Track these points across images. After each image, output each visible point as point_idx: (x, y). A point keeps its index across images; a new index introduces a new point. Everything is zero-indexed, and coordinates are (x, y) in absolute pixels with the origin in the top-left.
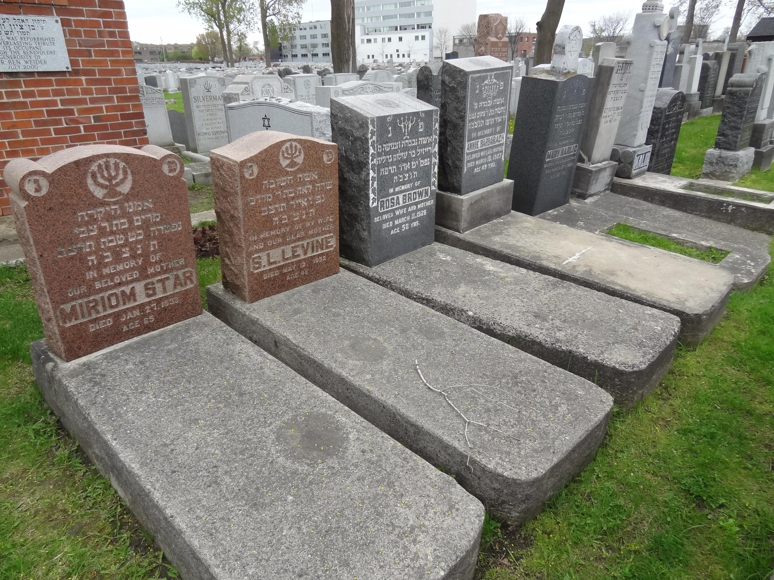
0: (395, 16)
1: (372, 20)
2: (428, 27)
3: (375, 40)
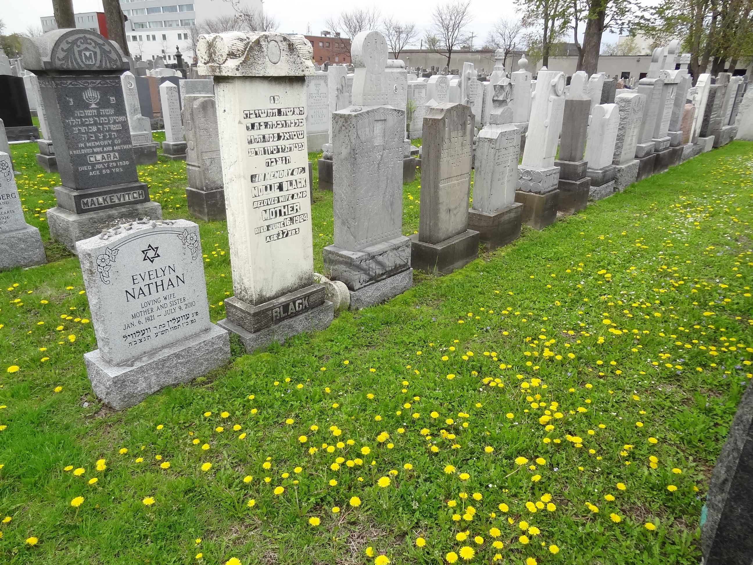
2: (191, 24)
3: (140, 36)
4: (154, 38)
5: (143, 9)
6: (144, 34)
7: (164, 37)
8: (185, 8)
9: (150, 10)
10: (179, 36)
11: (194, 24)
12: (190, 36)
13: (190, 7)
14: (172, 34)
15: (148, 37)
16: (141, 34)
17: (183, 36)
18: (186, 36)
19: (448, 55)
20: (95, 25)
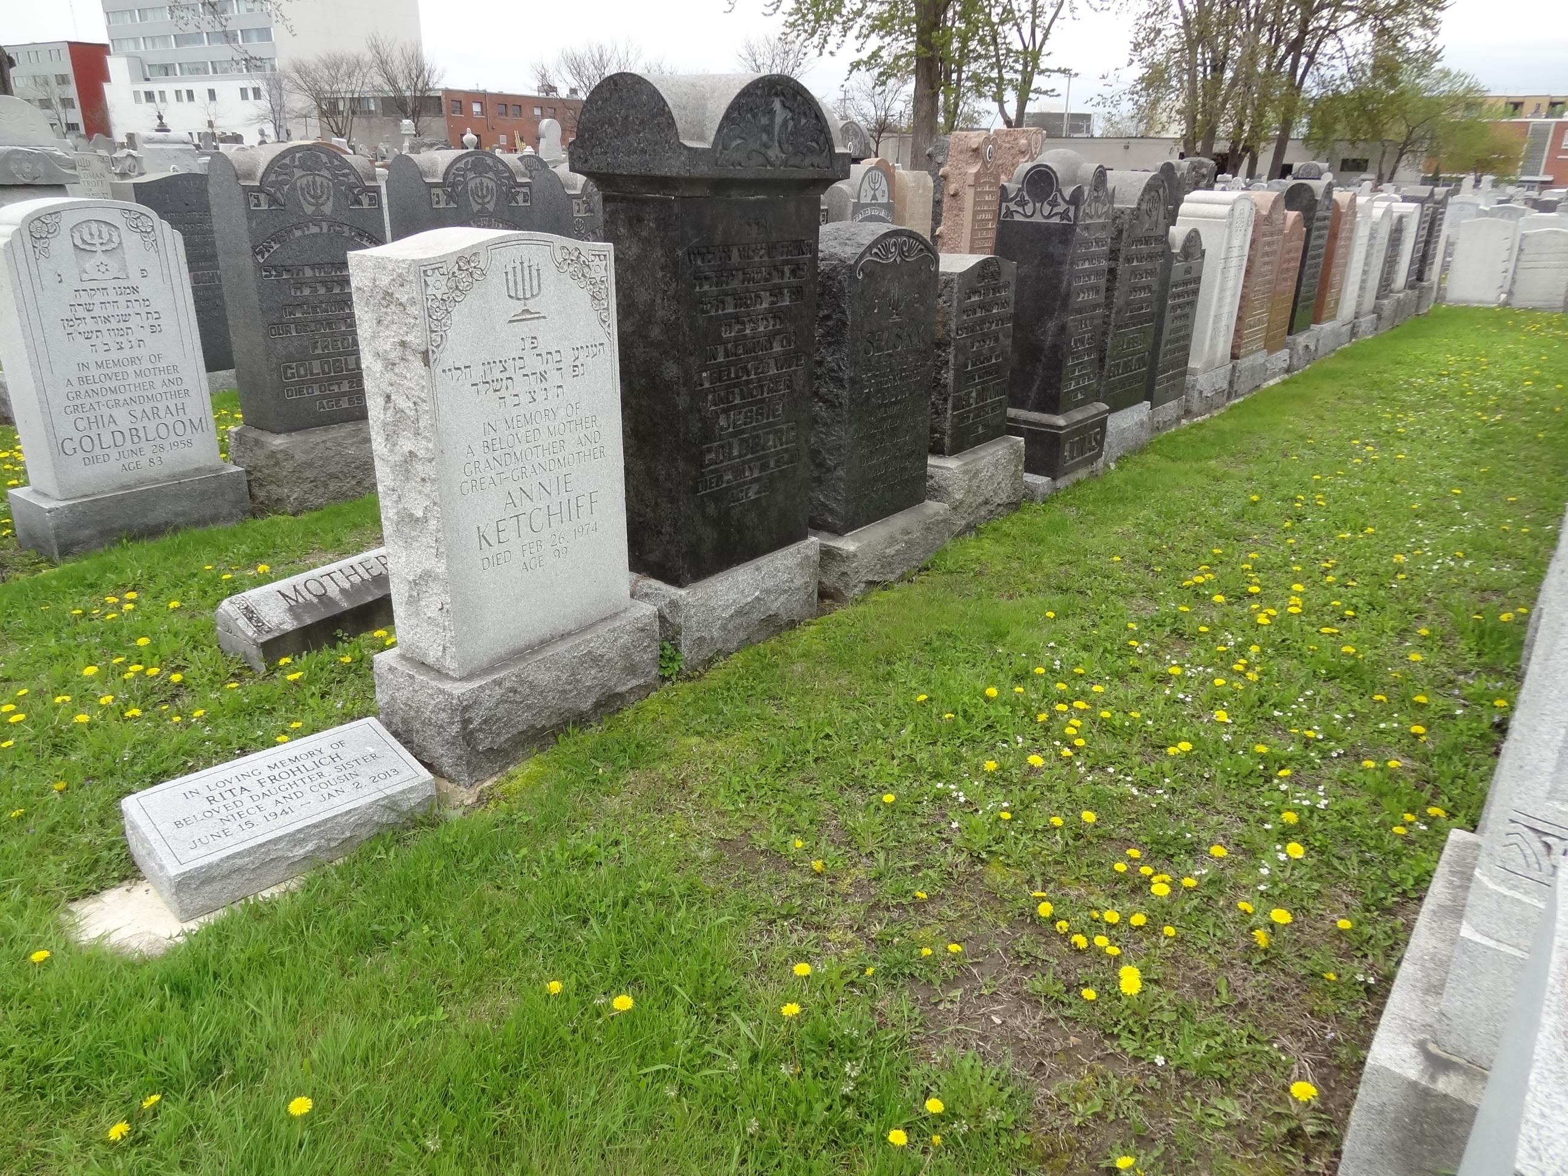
0: (198, 38)
1: (154, 44)
2: (268, 67)
3: (162, 93)
4: (190, 95)
5: (164, 39)
6: (169, 88)
7: (212, 94)
8: (254, 36)
9: (182, 39)
10: (244, 92)
11: (273, 68)
12: (264, 93)
13: (265, 34)
14: (228, 88)
15: (178, 93)
16: (162, 87)
17: (250, 93)
18: (257, 93)
20: (66, 67)
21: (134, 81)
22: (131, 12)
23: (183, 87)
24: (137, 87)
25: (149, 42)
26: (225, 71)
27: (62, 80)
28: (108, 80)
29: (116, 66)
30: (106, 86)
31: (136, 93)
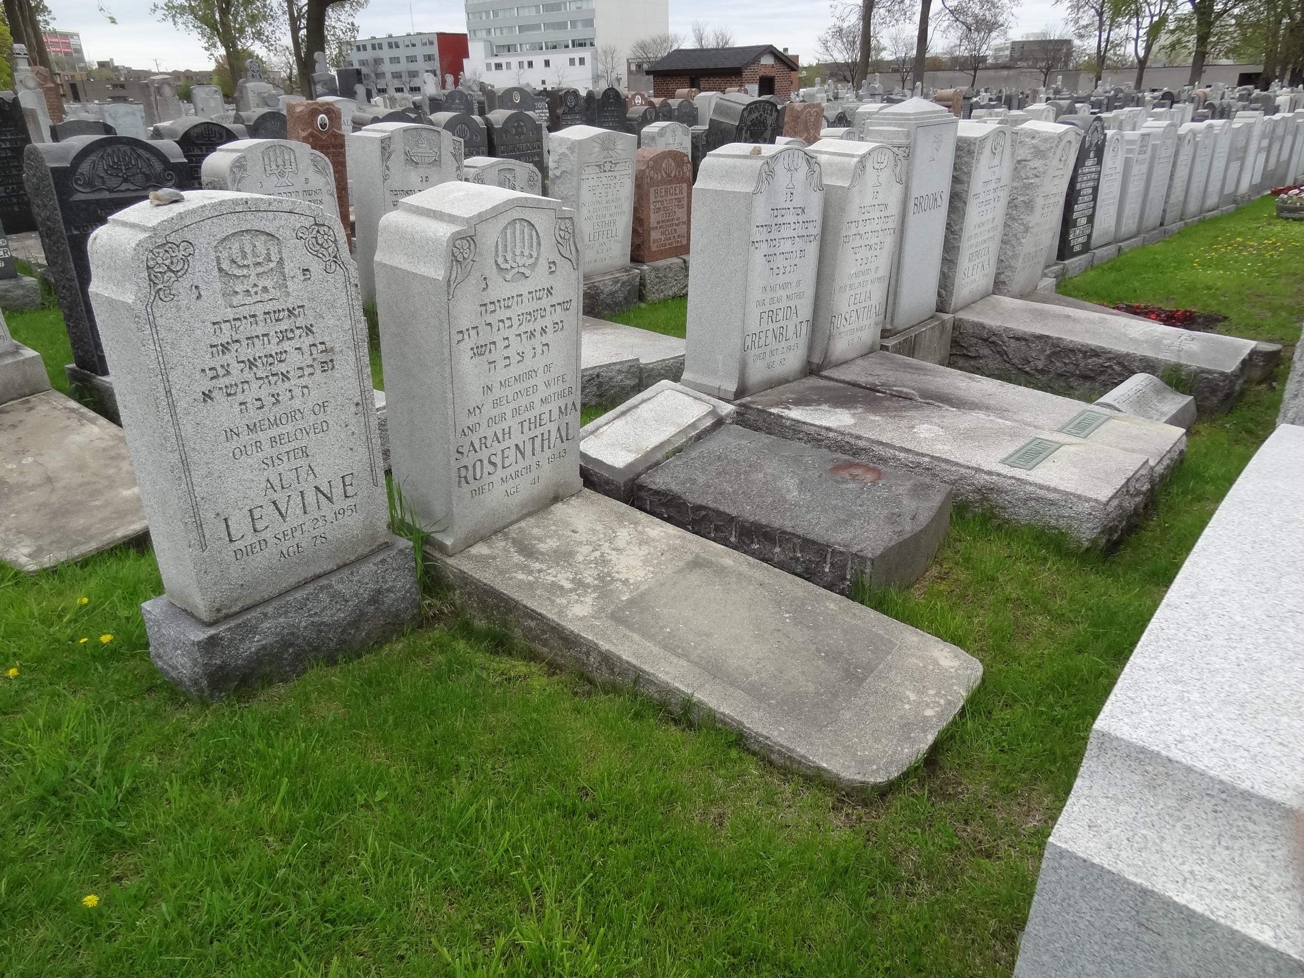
0: (536, 27)
1: (502, 32)
2: (588, 44)
3: (508, 64)
4: (530, 64)
5: (511, 28)
6: (514, 61)
7: (547, 63)
8: (579, 25)
9: (522, 28)
10: (572, 61)
11: (592, 45)
12: (588, 61)
13: (589, 23)
14: (559, 59)
15: (521, 64)
16: (509, 60)
17: (577, 62)
18: (582, 61)
19: (972, 72)
20: (434, 50)
21: (486, 57)
22: (487, 13)
23: (525, 60)
24: (489, 61)
25: (498, 32)
26: (555, 47)
27: (429, 58)
28: (467, 56)
29: (476, 49)
30: (465, 61)
31: (488, 66)
